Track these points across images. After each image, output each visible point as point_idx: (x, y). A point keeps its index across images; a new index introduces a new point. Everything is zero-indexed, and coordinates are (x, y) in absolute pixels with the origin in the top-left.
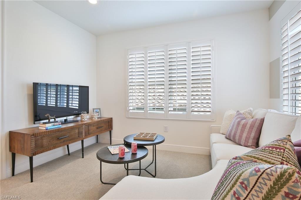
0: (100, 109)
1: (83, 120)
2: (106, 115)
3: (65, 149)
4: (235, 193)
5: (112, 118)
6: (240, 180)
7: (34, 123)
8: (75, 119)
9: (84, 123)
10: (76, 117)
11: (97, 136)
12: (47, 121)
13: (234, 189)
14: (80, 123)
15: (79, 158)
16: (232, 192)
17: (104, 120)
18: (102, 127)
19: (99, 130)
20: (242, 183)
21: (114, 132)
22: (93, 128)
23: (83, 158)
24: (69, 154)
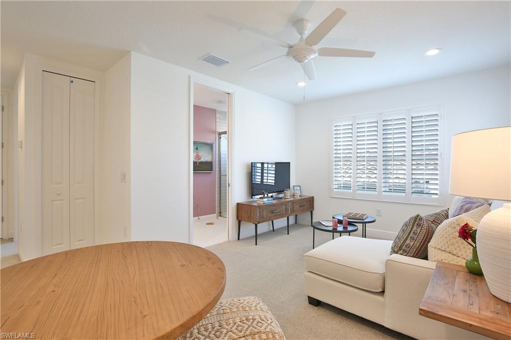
0: (300, 186)
1: (287, 197)
2: (307, 194)
3: (269, 225)
4: (411, 237)
5: (313, 197)
6: (413, 231)
7: (252, 198)
8: (277, 196)
9: (286, 200)
10: (278, 194)
11: (296, 215)
12: (263, 196)
13: (410, 236)
14: (283, 200)
15: (284, 234)
16: (409, 237)
17: (306, 198)
18: (304, 206)
19: (301, 208)
20: (414, 232)
21: (315, 212)
22: (296, 206)
23: (288, 234)
24: (273, 230)
